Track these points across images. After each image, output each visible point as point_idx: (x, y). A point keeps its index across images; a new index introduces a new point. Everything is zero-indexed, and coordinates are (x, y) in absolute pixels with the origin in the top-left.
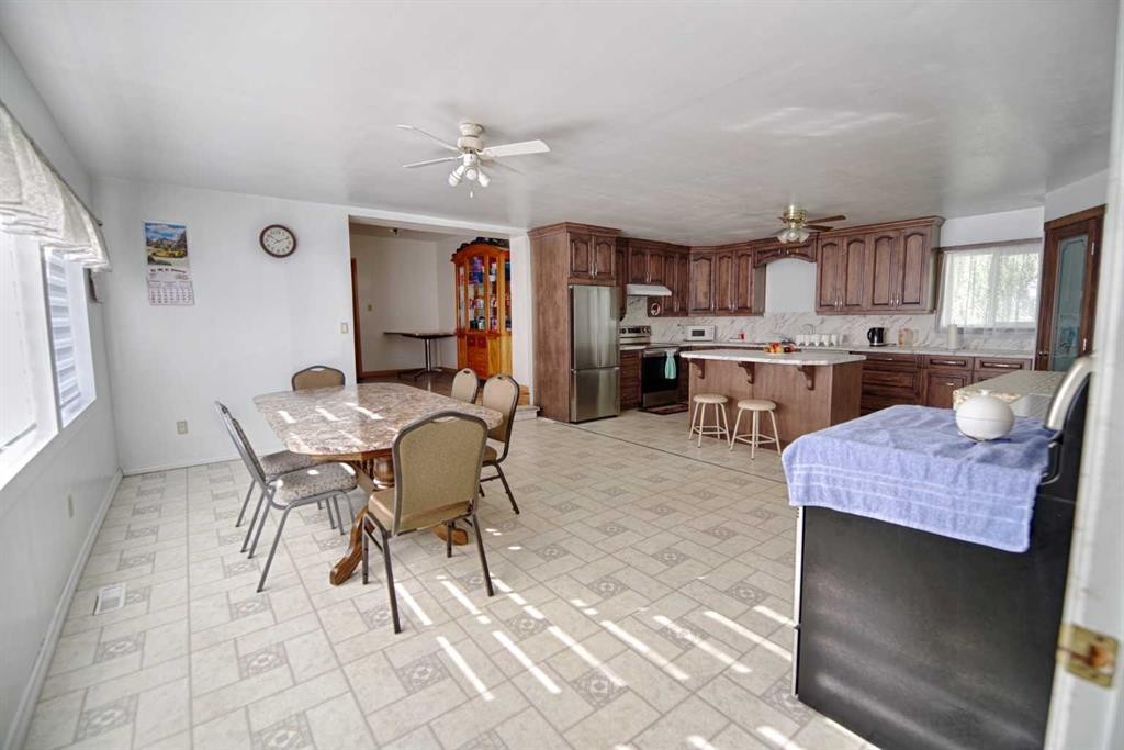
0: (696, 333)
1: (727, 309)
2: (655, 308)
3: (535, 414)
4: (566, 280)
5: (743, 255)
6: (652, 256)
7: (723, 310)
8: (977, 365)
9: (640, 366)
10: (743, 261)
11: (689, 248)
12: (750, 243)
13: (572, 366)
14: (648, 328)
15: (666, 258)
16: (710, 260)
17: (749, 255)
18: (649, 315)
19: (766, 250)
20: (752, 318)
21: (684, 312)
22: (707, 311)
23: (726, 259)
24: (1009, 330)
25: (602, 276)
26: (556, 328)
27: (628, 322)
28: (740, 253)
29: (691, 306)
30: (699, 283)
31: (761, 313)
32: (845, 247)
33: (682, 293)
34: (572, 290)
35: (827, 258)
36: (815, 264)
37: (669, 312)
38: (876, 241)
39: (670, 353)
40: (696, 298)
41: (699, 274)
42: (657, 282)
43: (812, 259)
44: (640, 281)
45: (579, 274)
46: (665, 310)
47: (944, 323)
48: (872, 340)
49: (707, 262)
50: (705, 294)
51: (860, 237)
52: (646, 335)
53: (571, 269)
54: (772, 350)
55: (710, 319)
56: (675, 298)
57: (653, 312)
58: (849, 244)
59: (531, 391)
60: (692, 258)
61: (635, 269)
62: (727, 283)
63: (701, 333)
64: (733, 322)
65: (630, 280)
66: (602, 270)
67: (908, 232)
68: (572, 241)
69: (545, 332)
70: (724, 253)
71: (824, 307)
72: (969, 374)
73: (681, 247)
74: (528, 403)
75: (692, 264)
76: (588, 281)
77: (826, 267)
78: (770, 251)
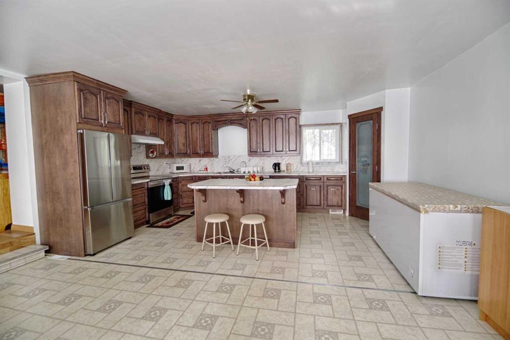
0: (178, 168)
1: (198, 153)
2: (152, 152)
3: (43, 254)
4: (74, 126)
5: (206, 122)
6: (149, 116)
7: (196, 154)
8: (325, 179)
9: (146, 194)
10: (206, 126)
11: (172, 115)
12: (210, 116)
13: (85, 204)
14: (148, 166)
15: (159, 119)
16: (186, 124)
17: (210, 123)
18: (148, 157)
19: (220, 120)
20: (212, 159)
21: (171, 155)
22: (185, 155)
23: (195, 124)
24: (329, 163)
25: (112, 125)
26: (65, 169)
27: (134, 162)
28: (204, 121)
29: (176, 152)
30: (180, 137)
31: (217, 156)
32: (261, 121)
33: (169, 143)
34: (82, 134)
35: (252, 126)
36: (246, 130)
37: (162, 155)
38: (276, 120)
39: (167, 183)
40: (178, 146)
41: (179, 132)
42: (154, 135)
43: (245, 127)
44: (142, 133)
45: (88, 121)
46: (159, 154)
47: (305, 160)
48: (275, 169)
49: (184, 125)
50: (184, 145)
51: (268, 117)
52: (147, 170)
53: (80, 116)
54: (252, 179)
55: (185, 160)
56: (166, 145)
57: (151, 155)
58: (263, 120)
59: (37, 231)
60: (174, 122)
61: (137, 125)
62: (197, 138)
63: (182, 168)
64: (200, 161)
65: (134, 132)
66: (112, 120)
67: (290, 116)
68: (80, 90)
69: (51, 174)
70: (194, 120)
71: (252, 152)
72: (322, 184)
73: (167, 113)
74: (34, 242)
75: (174, 125)
76: (100, 128)
77: (252, 132)
78: (222, 121)
